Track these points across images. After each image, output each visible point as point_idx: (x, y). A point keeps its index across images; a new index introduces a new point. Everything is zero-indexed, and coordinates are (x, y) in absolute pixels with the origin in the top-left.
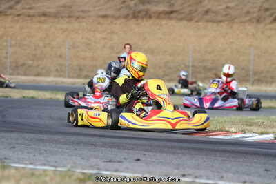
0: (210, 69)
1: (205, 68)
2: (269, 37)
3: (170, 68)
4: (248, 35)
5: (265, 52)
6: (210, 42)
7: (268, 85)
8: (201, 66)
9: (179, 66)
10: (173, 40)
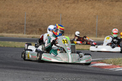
0: (34, 26)
1: (31, 25)
2: (67, 8)
3: (11, 25)
4: (55, 6)
5: (66, 16)
7: (70, 35)
8: (29, 24)
9: (16, 24)
10: (12, 9)
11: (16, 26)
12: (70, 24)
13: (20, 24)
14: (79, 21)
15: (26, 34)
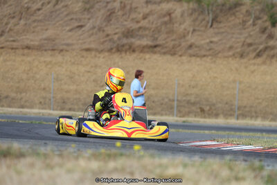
0: (194, 104)
1: (188, 102)
2: (253, 72)
3: (153, 102)
4: (232, 70)
5: (249, 87)
6: (194, 76)
7: (253, 119)
8: (185, 100)
9: (163, 100)
10: (156, 74)
11: (162, 104)
12: (257, 101)
13: (170, 100)
14: (273, 96)
15: (177, 116)
